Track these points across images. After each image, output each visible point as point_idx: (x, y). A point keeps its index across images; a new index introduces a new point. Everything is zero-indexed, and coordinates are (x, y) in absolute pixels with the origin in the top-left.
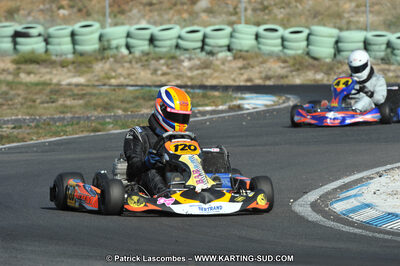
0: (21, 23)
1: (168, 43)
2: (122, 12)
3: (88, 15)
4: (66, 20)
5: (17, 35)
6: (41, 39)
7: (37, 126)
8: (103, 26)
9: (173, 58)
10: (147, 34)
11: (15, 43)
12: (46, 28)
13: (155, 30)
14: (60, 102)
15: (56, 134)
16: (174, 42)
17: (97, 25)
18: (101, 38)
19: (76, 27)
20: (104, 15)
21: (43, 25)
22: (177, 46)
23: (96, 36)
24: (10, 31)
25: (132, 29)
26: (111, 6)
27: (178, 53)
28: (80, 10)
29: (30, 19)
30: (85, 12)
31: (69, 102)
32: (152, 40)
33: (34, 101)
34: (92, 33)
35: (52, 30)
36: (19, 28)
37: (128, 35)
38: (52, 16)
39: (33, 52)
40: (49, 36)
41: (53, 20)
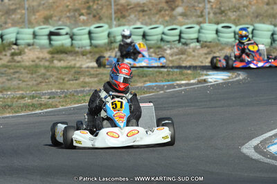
0: (54, 26)
1: (155, 37)
2: (124, 17)
3: (100, 19)
4: (85, 23)
5: (51, 34)
6: (68, 36)
7: (65, 97)
8: (110, 27)
9: (159, 47)
10: (141, 31)
11: (50, 40)
12: (71, 29)
13: (146, 29)
14: (82, 79)
15: (78, 102)
16: (159, 37)
17: (106, 26)
18: (109, 35)
19: (92, 28)
20: (111, 19)
21: (69, 27)
22: (162, 40)
23: (106, 33)
24: (46, 31)
25: (131, 28)
26: (115, 13)
27: (162, 44)
28: (94, 16)
29: (60, 23)
30: (98, 17)
31: (87, 80)
32: (144, 36)
33: (63, 80)
34: (102, 32)
35: (75, 30)
36: (53, 29)
38: (75, 21)
39: (62, 45)
40: (74, 35)
41: (76, 23)
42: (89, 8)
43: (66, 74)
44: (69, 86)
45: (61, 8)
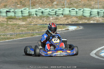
0: (8, 9)
1: (46, 13)
2: (34, 5)
3: (25, 6)
4: (20, 8)
5: (7, 12)
6: (13, 13)
7: (16, 35)
9: (48, 17)
11: (7, 14)
12: (15, 10)
13: (43, 10)
14: (21, 29)
16: (48, 13)
17: (28, 9)
19: (22, 9)
20: (29, 6)
22: (49, 14)
23: (28, 12)
24: (5, 11)
25: (37, 10)
26: (31, 4)
28: (23, 5)
29: (10, 7)
32: (42, 12)
33: (14, 29)
34: (26, 11)
35: (16, 10)
36: (8, 10)
37: (36, 11)
38: (16, 7)
39: (11, 16)
40: (15, 12)
41: (16, 8)
42: (21, 2)
43: (14, 27)
44: (16, 31)
45: (10, 2)
